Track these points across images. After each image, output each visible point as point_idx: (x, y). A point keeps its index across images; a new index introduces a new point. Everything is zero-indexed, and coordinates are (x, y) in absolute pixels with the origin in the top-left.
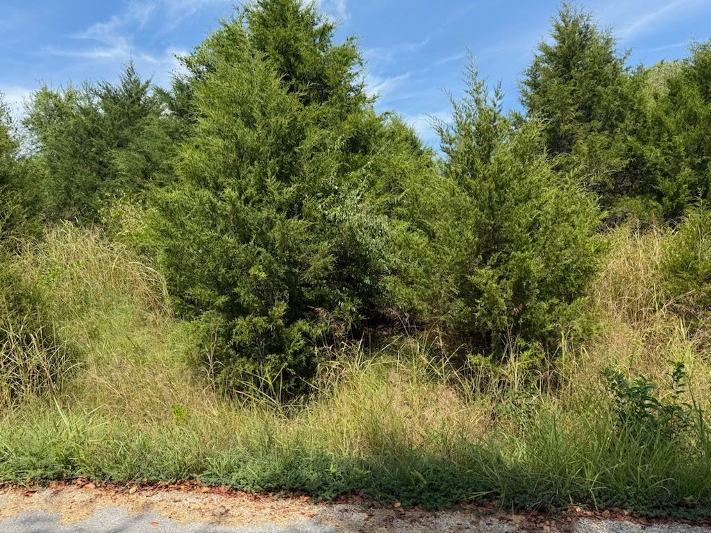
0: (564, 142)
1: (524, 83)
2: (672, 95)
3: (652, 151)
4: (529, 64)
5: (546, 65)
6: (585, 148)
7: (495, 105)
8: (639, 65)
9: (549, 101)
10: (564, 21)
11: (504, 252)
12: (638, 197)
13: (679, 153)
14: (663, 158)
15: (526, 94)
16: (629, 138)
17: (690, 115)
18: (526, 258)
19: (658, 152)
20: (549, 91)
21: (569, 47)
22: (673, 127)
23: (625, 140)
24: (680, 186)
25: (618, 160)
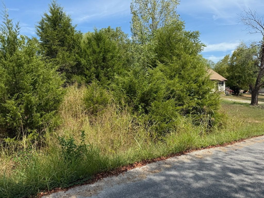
0: (54, 53)
1: (38, 26)
2: (89, 43)
3: (83, 60)
4: (40, 20)
5: (47, 22)
6: (61, 56)
7: (16, 31)
8: (79, 31)
9: (48, 36)
10: (54, 7)
11: (20, 93)
12: (80, 76)
13: (91, 62)
14: (86, 63)
15: (39, 31)
16: (76, 55)
17: (94, 51)
18: (29, 96)
19: (85, 61)
20: (48, 32)
21: (55, 18)
22: (89, 54)
23: (75, 56)
24: (91, 73)
25: (72, 62)
